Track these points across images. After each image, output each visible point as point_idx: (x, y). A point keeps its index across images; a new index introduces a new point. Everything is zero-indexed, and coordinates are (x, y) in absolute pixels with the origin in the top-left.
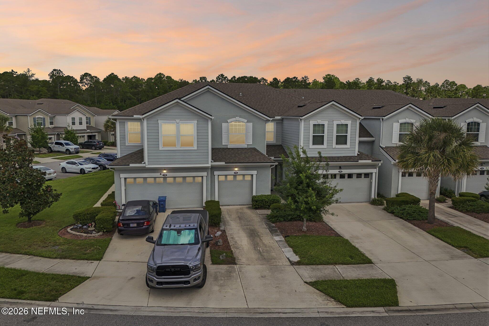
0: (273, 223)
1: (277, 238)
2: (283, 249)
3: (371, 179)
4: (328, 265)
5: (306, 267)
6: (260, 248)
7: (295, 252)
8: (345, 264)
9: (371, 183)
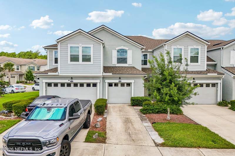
0: (144, 114)
1: (146, 124)
2: (149, 133)
3: (217, 87)
4: (191, 148)
5: (170, 149)
6: (130, 131)
7: (160, 135)
8: (209, 148)
9: (217, 90)
